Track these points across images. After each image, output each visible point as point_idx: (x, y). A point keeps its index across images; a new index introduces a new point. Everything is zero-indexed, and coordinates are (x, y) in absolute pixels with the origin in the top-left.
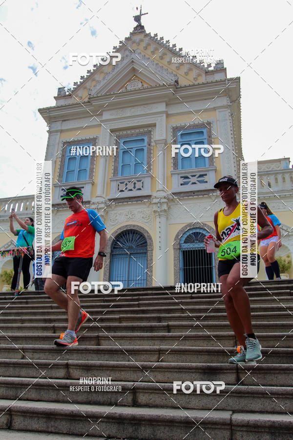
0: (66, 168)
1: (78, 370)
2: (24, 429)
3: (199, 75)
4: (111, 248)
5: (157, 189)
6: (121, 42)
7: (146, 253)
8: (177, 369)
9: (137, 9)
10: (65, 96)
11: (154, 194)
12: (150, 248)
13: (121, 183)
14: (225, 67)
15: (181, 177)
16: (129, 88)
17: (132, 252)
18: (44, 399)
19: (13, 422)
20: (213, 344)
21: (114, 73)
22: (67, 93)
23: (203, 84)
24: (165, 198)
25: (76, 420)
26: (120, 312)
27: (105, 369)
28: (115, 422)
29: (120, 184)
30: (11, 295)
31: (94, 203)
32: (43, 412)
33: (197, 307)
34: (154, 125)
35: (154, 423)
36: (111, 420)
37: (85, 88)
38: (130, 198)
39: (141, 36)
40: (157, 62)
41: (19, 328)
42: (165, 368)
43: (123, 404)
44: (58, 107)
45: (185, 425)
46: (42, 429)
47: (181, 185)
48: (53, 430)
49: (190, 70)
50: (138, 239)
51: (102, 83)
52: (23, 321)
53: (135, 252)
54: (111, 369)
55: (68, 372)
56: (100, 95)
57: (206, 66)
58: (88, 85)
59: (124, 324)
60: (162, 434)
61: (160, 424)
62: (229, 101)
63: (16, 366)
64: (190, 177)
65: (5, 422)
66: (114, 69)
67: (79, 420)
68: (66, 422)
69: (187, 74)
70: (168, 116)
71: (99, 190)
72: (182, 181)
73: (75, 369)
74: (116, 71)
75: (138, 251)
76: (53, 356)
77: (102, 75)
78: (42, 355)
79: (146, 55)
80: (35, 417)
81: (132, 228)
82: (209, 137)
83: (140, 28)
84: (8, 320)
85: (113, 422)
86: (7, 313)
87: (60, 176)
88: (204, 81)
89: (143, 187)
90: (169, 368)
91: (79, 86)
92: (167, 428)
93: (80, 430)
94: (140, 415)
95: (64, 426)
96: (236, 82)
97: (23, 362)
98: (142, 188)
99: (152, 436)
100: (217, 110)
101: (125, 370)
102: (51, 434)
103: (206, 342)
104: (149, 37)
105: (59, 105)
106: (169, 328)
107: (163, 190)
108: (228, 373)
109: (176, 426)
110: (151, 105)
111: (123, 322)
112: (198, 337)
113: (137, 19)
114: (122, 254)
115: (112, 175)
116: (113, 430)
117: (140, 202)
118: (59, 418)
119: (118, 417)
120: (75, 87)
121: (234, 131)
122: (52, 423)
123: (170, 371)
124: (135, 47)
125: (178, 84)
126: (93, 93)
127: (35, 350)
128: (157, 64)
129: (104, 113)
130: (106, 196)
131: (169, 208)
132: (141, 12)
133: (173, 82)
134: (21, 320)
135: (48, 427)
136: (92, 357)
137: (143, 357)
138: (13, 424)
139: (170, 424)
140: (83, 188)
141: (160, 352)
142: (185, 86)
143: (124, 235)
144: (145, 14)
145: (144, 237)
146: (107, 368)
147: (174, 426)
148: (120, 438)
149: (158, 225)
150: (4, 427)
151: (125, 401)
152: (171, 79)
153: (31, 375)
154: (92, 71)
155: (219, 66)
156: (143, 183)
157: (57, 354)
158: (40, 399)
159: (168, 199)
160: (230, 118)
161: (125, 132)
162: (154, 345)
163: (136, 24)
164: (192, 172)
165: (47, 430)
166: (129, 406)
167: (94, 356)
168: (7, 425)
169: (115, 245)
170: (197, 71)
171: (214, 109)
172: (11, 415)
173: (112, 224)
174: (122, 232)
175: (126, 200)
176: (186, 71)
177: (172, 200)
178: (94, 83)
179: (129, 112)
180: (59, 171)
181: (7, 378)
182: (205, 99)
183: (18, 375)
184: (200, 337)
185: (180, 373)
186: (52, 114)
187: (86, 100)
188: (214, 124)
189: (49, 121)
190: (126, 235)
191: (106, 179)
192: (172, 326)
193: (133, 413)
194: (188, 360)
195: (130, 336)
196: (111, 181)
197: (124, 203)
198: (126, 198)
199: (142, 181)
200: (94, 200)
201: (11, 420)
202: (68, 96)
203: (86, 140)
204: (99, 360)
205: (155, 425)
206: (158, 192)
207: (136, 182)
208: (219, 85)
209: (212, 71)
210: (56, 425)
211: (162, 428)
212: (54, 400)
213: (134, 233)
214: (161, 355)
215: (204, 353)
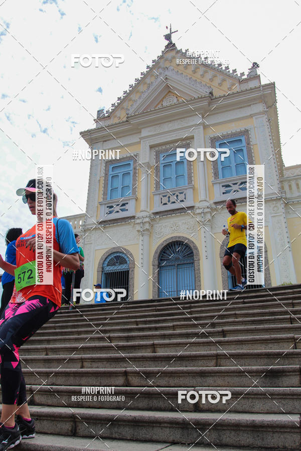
0: (110, 185)
1: (137, 378)
2: (89, 435)
3: (233, 85)
4: (158, 259)
5: (200, 200)
6: (153, 61)
7: (193, 263)
8: (237, 373)
9: (167, 28)
10: (104, 118)
11: (197, 205)
12: (196, 258)
13: (164, 196)
14: (258, 74)
15: (223, 186)
16: (165, 104)
17: (179, 263)
18: (106, 407)
19: (78, 428)
20: (271, 348)
21: (149, 91)
22: (106, 115)
23: (238, 93)
24: (208, 208)
25: (139, 426)
26: (173, 320)
27: (164, 376)
28: (178, 427)
29: (162, 197)
30: (66, 309)
31: (138, 218)
32: (106, 418)
33: (251, 311)
34: (192, 138)
35: (219, 428)
36: (174, 426)
37: (123, 108)
38: (173, 211)
39: (173, 53)
40: (190, 77)
41: (76, 340)
42: (224, 373)
43: (185, 409)
44: (98, 129)
45: (252, 429)
46: (106, 435)
47: (223, 193)
48: (117, 437)
49: (224, 80)
50: (184, 250)
51: (139, 102)
52: (79, 333)
53: (182, 262)
54: (169, 375)
55: (127, 380)
56: (137, 113)
57: (239, 75)
58: (125, 105)
59: (178, 331)
60: (228, 439)
61: (225, 428)
62: (265, 107)
63: (76, 375)
64: (232, 185)
65: (70, 429)
66: (148, 88)
67: (142, 426)
68: (129, 428)
69: (220, 85)
70: (205, 127)
71: (143, 205)
72: (224, 189)
73: (134, 376)
74: (151, 89)
75: (185, 262)
76: (110, 364)
77: (138, 95)
78: (100, 364)
79: (179, 71)
80: (98, 423)
81: (177, 239)
82: (248, 144)
83: (171, 46)
84: (65, 332)
85: (176, 428)
86: (64, 326)
87: (105, 194)
88: (238, 90)
89: (185, 198)
90: (228, 372)
91: (116, 107)
92: (233, 433)
93: (144, 436)
94: (204, 419)
95: (127, 431)
96: (271, 88)
97: (82, 371)
98: (184, 200)
99: (218, 441)
100: (254, 118)
101: (184, 376)
102: (116, 441)
103: (264, 346)
104: (180, 54)
105: (99, 126)
106: (224, 333)
107: (205, 200)
108: (291, 375)
109: (242, 430)
110: (188, 118)
111: (177, 329)
112: (255, 341)
113: (168, 37)
114: (170, 266)
115: (155, 189)
116: (177, 435)
117: (184, 213)
118: (122, 425)
119: (182, 422)
120: (113, 108)
121: (272, 136)
122: (116, 429)
123: (230, 376)
124: (167, 64)
125: (212, 95)
126: (131, 112)
127: (93, 360)
128: (190, 78)
129: (142, 130)
130: (150, 210)
131: (213, 217)
132: (171, 30)
133: (208, 94)
134: (77, 332)
135: (112, 434)
136: (149, 364)
137: (200, 363)
138: (78, 431)
139: (236, 428)
140: (127, 203)
141: (217, 356)
142: (220, 97)
143: (170, 247)
144: (175, 32)
145: (190, 248)
146: (165, 375)
147: (240, 430)
148: (185, 444)
149: (203, 235)
150: (69, 434)
151: (186, 406)
152: (204, 92)
153: (91, 383)
154: (128, 92)
155: (252, 74)
156: (185, 195)
157: (114, 363)
158: (102, 407)
159: (211, 209)
160: (268, 123)
161: (164, 147)
162: (211, 350)
163: (167, 42)
164: (233, 180)
165: (111, 436)
166: (191, 412)
167: (150, 363)
168: (71, 431)
169: (162, 257)
170: (231, 81)
171: (251, 116)
172: (75, 422)
173: (159, 236)
174: (168, 244)
175: (170, 213)
176: (219, 82)
177: (216, 210)
178: (131, 103)
179: (167, 127)
180: (103, 189)
181: (68, 387)
182: (241, 108)
183: (78, 384)
184: (257, 340)
185: (240, 377)
186: (94, 136)
187: (125, 119)
188: (251, 130)
189: (91, 142)
190: (172, 246)
191: (149, 194)
192: (227, 331)
193: (197, 418)
194: (246, 364)
195: (185, 342)
196: (154, 195)
197: (168, 216)
198: (170, 211)
199: (184, 193)
200: (138, 215)
201: (75, 428)
202: (106, 117)
203: (127, 157)
204: (156, 367)
205: (220, 429)
206: (201, 203)
207: (179, 194)
208: (253, 92)
209: (246, 79)
210: (119, 432)
211: (228, 432)
212: (115, 407)
213: (180, 244)
214: (219, 360)
215: (263, 357)
